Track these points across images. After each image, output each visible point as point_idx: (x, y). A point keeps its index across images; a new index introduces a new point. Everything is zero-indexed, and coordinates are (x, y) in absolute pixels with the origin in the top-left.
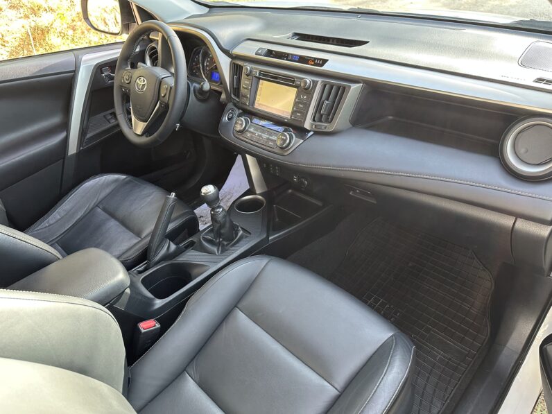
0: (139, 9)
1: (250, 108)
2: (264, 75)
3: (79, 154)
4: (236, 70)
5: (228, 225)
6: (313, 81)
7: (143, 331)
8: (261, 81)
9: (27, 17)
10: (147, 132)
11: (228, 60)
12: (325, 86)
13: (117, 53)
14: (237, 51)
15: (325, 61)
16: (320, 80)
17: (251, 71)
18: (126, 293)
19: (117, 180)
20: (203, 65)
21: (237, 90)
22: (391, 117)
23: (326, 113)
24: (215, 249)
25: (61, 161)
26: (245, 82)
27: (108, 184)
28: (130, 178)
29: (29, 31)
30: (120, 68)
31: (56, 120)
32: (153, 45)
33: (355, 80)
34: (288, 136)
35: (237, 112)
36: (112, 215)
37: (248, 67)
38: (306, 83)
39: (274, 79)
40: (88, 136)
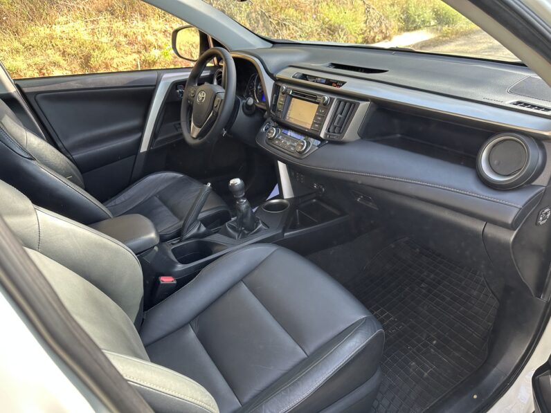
0: (214, 40)
1: (282, 120)
2: (296, 94)
3: (149, 152)
4: (276, 89)
5: (249, 215)
6: (331, 98)
7: (162, 283)
8: (293, 99)
9: (139, 52)
10: (200, 136)
11: (272, 82)
12: (340, 102)
13: (187, 75)
14: (280, 75)
15: (344, 83)
16: (336, 98)
17: (286, 90)
18: (155, 250)
19: (174, 178)
20: (257, 88)
21: (274, 106)
22: (399, 135)
23: (340, 125)
24: (236, 235)
25: (134, 156)
26: (281, 99)
27: (166, 180)
28: (186, 177)
29: (139, 63)
30: (189, 84)
31: (135, 123)
32: (220, 70)
33: (364, 98)
34: (305, 144)
35: (273, 124)
36: (165, 203)
37: (284, 87)
38: (324, 99)
39: (303, 97)
40: (159, 139)
